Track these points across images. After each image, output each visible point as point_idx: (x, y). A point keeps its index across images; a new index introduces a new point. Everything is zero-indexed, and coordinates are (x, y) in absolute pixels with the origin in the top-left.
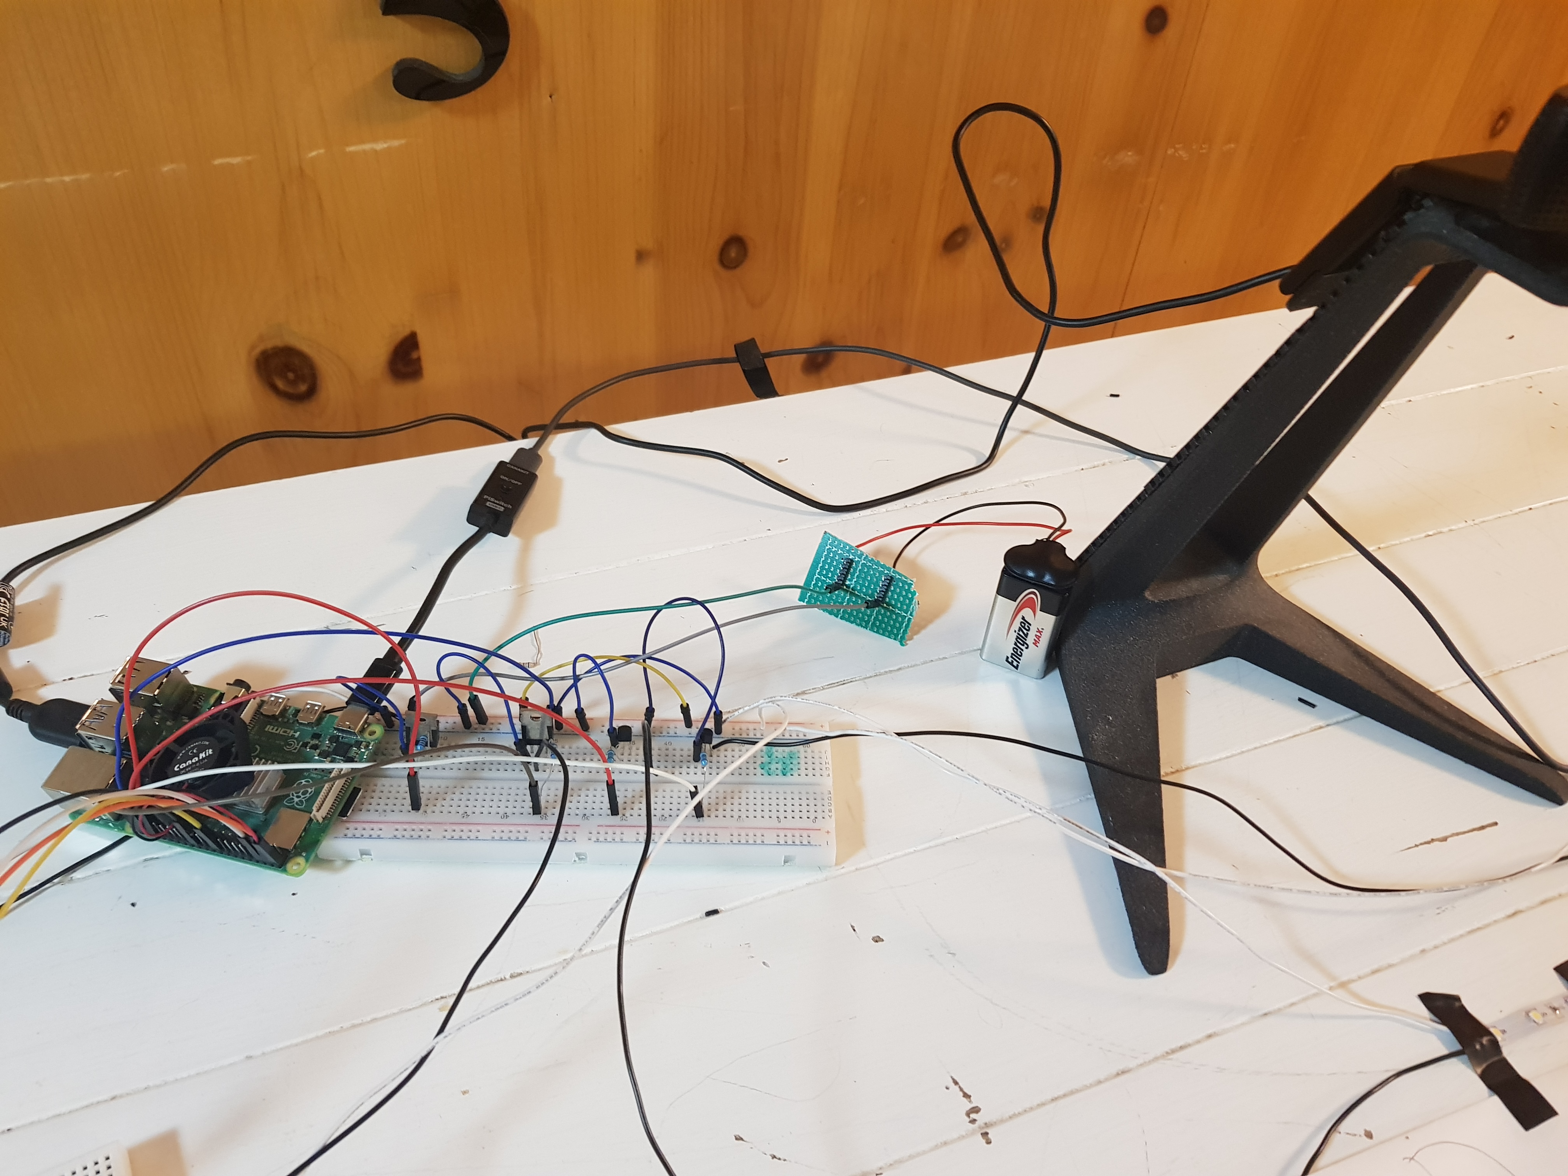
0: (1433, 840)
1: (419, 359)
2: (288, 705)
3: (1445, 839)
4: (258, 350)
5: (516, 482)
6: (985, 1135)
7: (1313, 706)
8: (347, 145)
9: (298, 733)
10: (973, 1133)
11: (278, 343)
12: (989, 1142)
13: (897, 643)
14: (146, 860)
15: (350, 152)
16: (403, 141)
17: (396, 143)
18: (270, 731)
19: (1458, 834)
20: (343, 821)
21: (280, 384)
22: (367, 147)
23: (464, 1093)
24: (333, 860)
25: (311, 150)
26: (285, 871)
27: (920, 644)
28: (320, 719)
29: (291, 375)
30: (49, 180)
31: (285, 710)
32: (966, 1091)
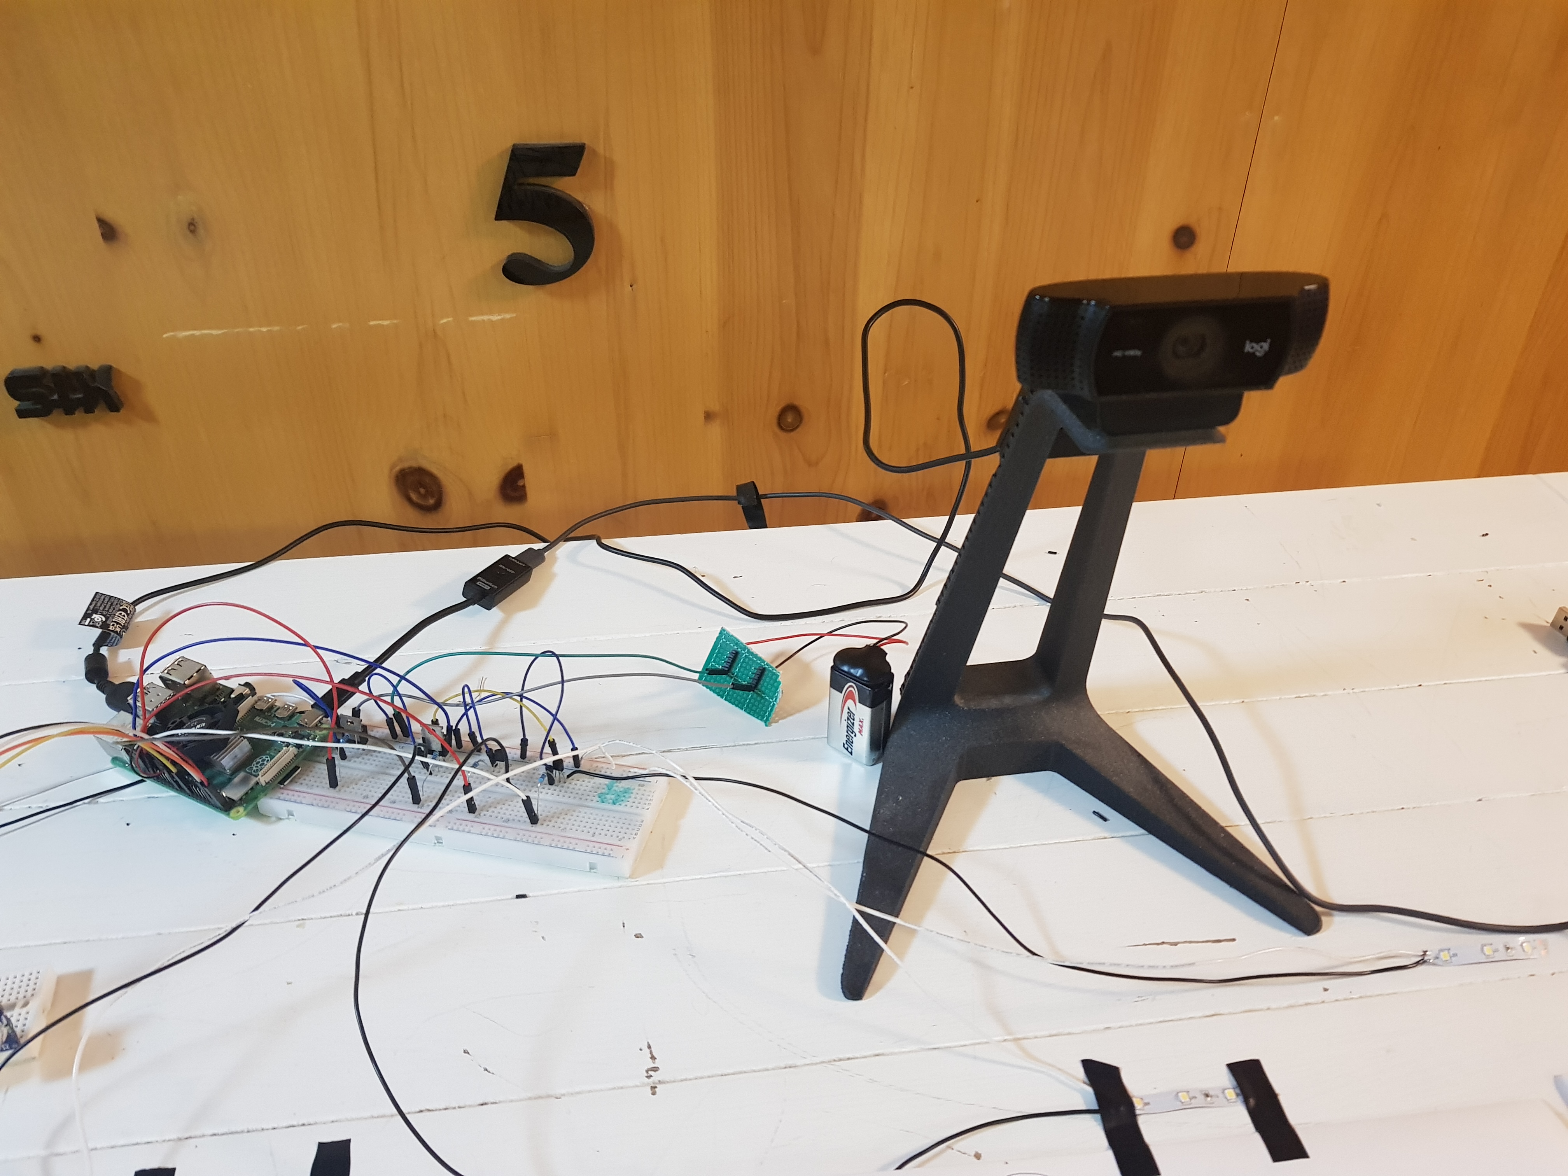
0: (1163, 943)
1: (524, 486)
2: (276, 704)
3: (1176, 944)
4: (398, 468)
5: (510, 571)
6: (654, 1088)
7: (1105, 819)
8: (470, 316)
9: (274, 724)
10: (643, 1085)
11: (414, 464)
12: (654, 1094)
13: (763, 724)
14: (149, 798)
15: (472, 321)
16: (514, 315)
17: (508, 316)
18: (257, 720)
19: (1191, 942)
20: (281, 788)
21: (414, 496)
22: (485, 318)
23: (289, 983)
24: (270, 817)
25: (442, 318)
26: (228, 815)
27: (780, 728)
28: (291, 717)
29: (422, 490)
30: (251, 330)
31: (271, 707)
32: (654, 1054)
